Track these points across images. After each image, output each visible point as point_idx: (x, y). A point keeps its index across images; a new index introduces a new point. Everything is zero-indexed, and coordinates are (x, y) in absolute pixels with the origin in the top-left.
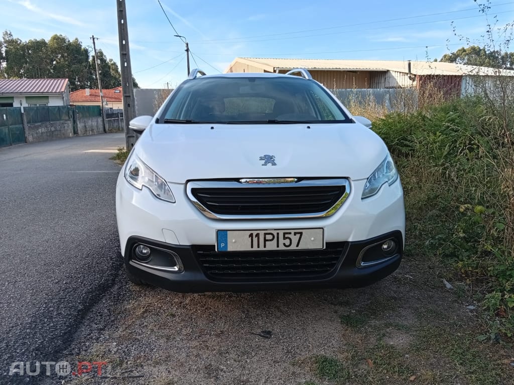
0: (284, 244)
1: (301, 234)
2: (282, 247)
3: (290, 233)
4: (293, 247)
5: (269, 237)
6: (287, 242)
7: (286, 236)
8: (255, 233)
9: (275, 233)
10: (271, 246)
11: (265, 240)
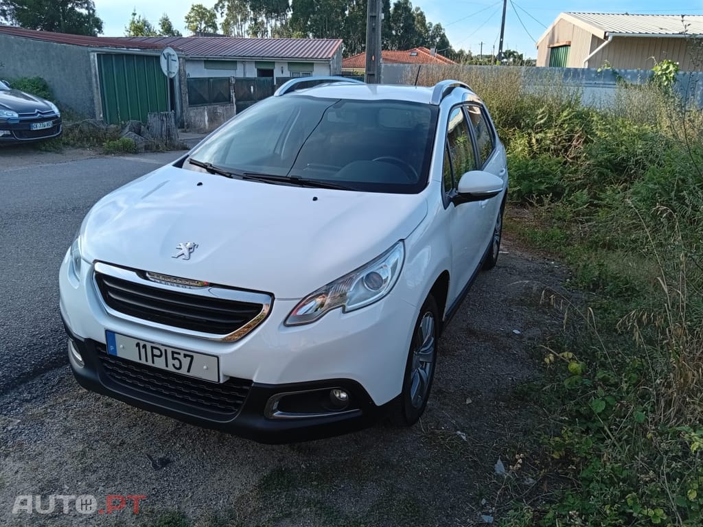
0: (174, 365)
1: (192, 357)
2: (171, 369)
3: (179, 354)
4: (183, 371)
5: (157, 352)
6: (177, 363)
7: (175, 356)
8: (142, 343)
9: (163, 348)
10: (160, 363)
11: (153, 356)
